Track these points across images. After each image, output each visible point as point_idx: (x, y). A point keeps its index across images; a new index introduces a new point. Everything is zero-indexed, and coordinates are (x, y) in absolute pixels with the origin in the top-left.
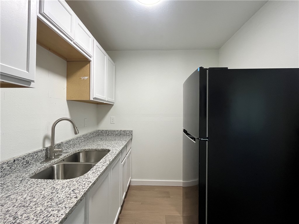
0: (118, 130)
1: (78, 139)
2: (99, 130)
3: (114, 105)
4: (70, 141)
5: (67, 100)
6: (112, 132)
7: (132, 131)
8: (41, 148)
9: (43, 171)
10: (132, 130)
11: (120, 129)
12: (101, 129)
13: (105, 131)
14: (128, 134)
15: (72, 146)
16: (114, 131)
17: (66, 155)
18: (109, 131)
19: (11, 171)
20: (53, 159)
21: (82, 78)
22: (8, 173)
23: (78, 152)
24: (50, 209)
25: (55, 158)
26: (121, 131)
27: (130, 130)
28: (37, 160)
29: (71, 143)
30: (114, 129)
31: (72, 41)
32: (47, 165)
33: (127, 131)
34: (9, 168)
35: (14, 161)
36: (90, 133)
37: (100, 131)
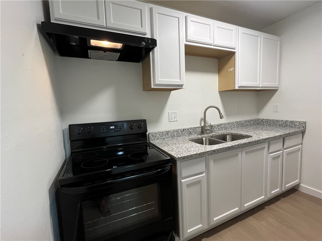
0: (282, 119)
1: (230, 124)
2: (259, 118)
3: (279, 89)
4: (221, 124)
5: (219, 92)
6: (275, 122)
7: (305, 123)
8: (199, 126)
9: (197, 139)
10: (305, 121)
11: (285, 119)
12: (261, 118)
13: (266, 120)
14: (298, 127)
15: (223, 129)
16: (277, 121)
17: (214, 133)
18: (270, 121)
19: (183, 135)
20: (205, 134)
21: (229, 70)
22: (181, 135)
23: (226, 134)
24: (184, 152)
25: (207, 133)
26: (287, 121)
27: (301, 121)
28: (195, 133)
29: (223, 126)
30: (277, 119)
31: (212, 45)
32: (200, 136)
33: (298, 122)
34: (181, 133)
35: (183, 130)
36: (246, 121)
37: (260, 120)
